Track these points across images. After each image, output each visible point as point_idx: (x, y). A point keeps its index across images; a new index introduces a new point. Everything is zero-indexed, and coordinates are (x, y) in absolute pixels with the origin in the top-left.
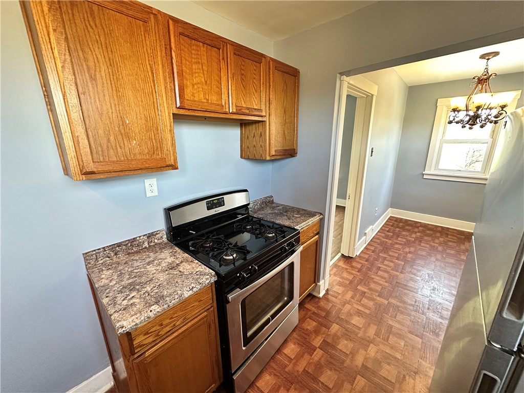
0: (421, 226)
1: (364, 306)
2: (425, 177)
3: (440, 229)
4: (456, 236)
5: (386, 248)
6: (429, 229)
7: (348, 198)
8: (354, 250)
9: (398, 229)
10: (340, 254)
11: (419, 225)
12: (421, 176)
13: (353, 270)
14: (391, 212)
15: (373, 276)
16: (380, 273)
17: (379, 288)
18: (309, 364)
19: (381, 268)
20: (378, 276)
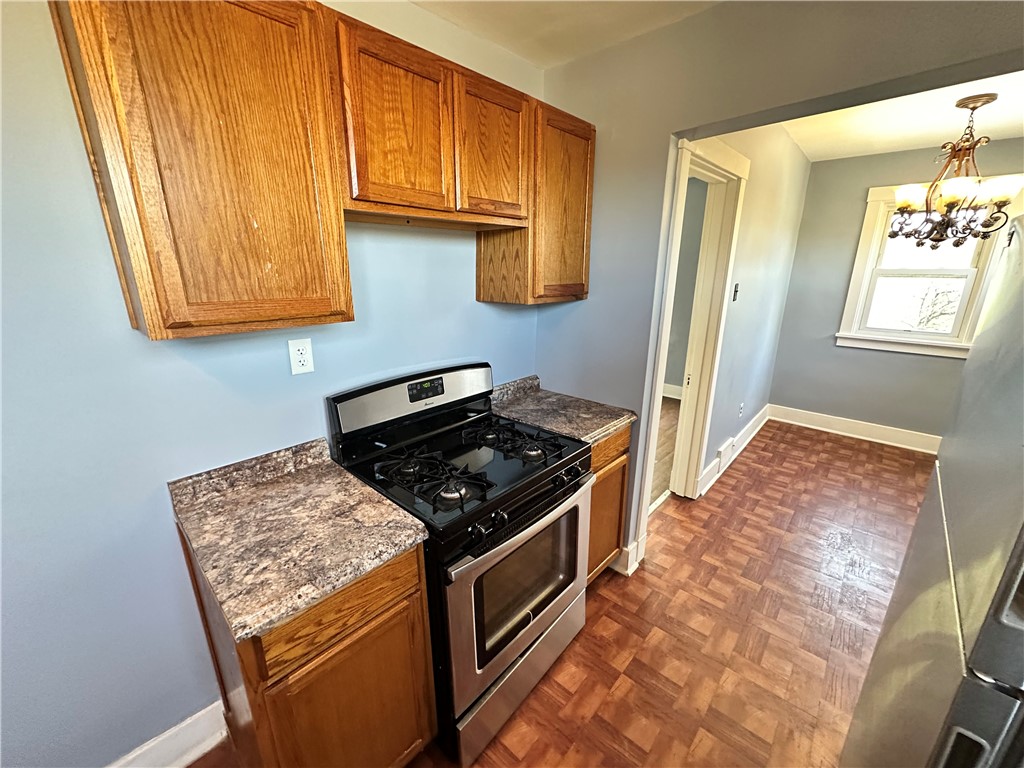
0: (829, 440)
1: (713, 594)
2: (839, 343)
3: (866, 446)
4: (896, 461)
5: (759, 483)
6: (846, 447)
7: (685, 382)
8: (696, 483)
9: (783, 446)
10: (668, 493)
11: (824, 437)
12: (832, 342)
13: (693, 523)
14: (771, 412)
15: (732, 537)
16: (747, 530)
17: (744, 560)
18: (605, 703)
19: (749, 522)
20: (742, 536)
